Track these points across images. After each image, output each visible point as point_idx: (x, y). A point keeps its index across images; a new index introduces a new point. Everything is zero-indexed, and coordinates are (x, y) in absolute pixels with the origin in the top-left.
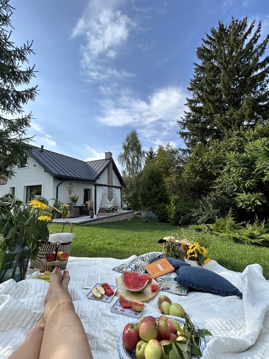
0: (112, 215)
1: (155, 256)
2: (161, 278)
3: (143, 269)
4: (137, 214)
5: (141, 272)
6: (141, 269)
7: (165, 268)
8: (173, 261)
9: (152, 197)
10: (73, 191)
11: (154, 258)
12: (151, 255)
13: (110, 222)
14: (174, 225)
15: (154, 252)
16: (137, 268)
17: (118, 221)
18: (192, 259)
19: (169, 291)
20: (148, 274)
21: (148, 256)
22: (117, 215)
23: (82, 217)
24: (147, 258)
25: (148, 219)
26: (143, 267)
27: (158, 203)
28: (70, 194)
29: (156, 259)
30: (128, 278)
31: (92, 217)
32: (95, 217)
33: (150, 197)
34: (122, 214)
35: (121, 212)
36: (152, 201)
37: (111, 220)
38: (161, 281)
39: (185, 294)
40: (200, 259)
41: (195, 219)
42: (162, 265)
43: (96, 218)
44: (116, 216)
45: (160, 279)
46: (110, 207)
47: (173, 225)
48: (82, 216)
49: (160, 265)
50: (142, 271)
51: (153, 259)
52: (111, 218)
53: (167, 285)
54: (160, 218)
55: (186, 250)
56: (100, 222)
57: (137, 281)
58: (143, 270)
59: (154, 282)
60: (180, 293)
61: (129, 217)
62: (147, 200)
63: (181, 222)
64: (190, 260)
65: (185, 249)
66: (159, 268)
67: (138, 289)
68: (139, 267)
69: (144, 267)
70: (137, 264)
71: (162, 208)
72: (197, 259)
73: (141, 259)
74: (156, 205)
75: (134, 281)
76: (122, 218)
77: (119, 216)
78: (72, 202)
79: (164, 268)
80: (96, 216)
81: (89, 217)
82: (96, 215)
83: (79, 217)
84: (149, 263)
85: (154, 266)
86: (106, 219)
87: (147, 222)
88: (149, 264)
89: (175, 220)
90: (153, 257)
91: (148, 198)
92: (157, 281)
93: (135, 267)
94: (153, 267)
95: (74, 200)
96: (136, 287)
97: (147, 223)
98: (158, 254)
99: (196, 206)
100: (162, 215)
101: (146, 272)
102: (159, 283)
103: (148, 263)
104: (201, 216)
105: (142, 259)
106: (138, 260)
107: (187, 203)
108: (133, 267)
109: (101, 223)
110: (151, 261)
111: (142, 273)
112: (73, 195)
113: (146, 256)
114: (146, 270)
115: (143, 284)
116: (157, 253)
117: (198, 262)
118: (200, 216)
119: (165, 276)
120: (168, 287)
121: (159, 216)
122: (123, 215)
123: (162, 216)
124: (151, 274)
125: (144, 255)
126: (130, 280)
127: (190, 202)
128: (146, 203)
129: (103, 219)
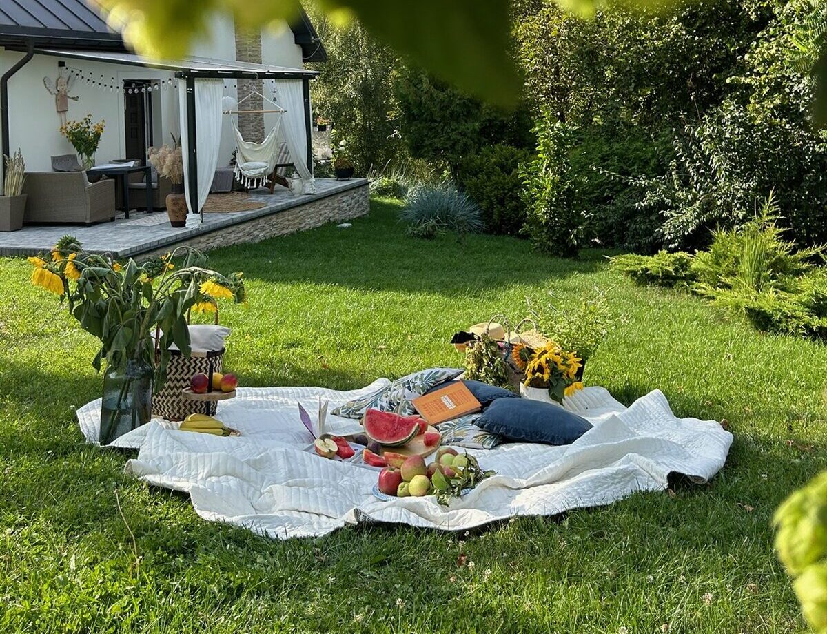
0: (266, 209)
1: (438, 377)
2: (447, 424)
3: (409, 408)
4: (383, 192)
5: (403, 413)
6: (405, 407)
7: (460, 404)
8: (481, 389)
9: (455, 117)
10: (75, 99)
11: (434, 384)
12: (429, 374)
13: (261, 242)
14: (550, 249)
15: (437, 369)
16: (394, 405)
17: (292, 234)
18: (536, 383)
19: (461, 444)
20: (419, 416)
21: (421, 379)
22: (290, 208)
23: (131, 223)
24: (418, 382)
25: (432, 222)
26: (407, 402)
27: (481, 144)
28: (62, 110)
29: (440, 384)
30: (377, 422)
31: (180, 224)
32: (193, 222)
33: (443, 117)
34: (313, 201)
35: (308, 190)
36: (454, 136)
37: (262, 232)
38: (445, 429)
39: (490, 447)
40: (555, 385)
41: (645, 222)
42: (452, 397)
43: (197, 226)
44: (286, 213)
45: (446, 426)
46: (257, 171)
47: (543, 250)
48: (127, 217)
49: (447, 398)
50: (405, 411)
51: (432, 385)
52: (262, 223)
53: (458, 435)
54: (487, 215)
55: (526, 361)
56: (215, 242)
57: (396, 425)
58: (407, 410)
59: (431, 430)
60: (480, 446)
61: (345, 210)
62: (430, 129)
63: (576, 237)
64: (532, 387)
65: (522, 358)
66: (446, 403)
67: (399, 439)
68: (398, 404)
69: (410, 402)
70: (394, 398)
71: (502, 167)
72: (549, 385)
73: (404, 385)
74: (472, 155)
75: (390, 426)
76: (311, 219)
77: (297, 210)
78: (75, 152)
79: (457, 404)
80: (198, 216)
81: (164, 217)
82: (195, 211)
83: (113, 220)
84: (422, 393)
85: (435, 401)
86: (242, 226)
87: (430, 236)
88: (424, 395)
89: (551, 229)
90: (433, 381)
91: (433, 121)
92: (438, 430)
93: (390, 404)
94: (431, 402)
95: (85, 141)
96: (394, 436)
97: (427, 242)
98: (444, 373)
99: (653, 161)
100: (501, 202)
101: (415, 412)
102: (442, 432)
103: (420, 393)
104: (672, 208)
105: (407, 386)
106: (396, 388)
107: (616, 146)
108: (384, 404)
109: (220, 248)
110: (428, 390)
111: (406, 414)
112: (76, 115)
113: (416, 378)
114: (414, 409)
115: (407, 430)
116: (442, 370)
117: (550, 392)
118: (666, 207)
119: (456, 420)
120: (460, 437)
121: (485, 205)
122: (317, 203)
123: (497, 209)
124: (425, 416)
125: (411, 377)
126: (382, 425)
127: (632, 141)
128: (424, 147)
129: (230, 230)
